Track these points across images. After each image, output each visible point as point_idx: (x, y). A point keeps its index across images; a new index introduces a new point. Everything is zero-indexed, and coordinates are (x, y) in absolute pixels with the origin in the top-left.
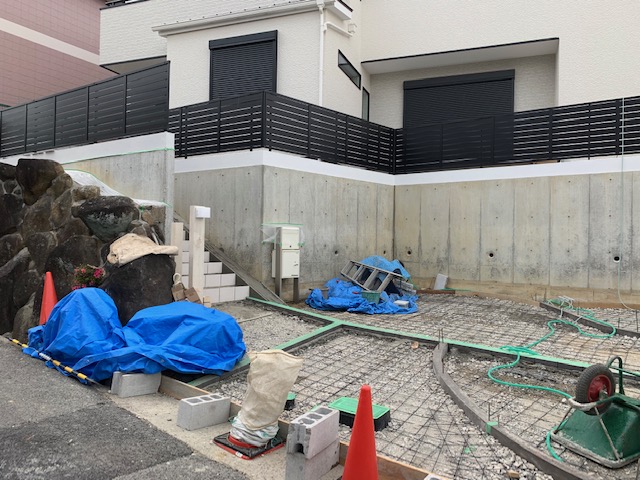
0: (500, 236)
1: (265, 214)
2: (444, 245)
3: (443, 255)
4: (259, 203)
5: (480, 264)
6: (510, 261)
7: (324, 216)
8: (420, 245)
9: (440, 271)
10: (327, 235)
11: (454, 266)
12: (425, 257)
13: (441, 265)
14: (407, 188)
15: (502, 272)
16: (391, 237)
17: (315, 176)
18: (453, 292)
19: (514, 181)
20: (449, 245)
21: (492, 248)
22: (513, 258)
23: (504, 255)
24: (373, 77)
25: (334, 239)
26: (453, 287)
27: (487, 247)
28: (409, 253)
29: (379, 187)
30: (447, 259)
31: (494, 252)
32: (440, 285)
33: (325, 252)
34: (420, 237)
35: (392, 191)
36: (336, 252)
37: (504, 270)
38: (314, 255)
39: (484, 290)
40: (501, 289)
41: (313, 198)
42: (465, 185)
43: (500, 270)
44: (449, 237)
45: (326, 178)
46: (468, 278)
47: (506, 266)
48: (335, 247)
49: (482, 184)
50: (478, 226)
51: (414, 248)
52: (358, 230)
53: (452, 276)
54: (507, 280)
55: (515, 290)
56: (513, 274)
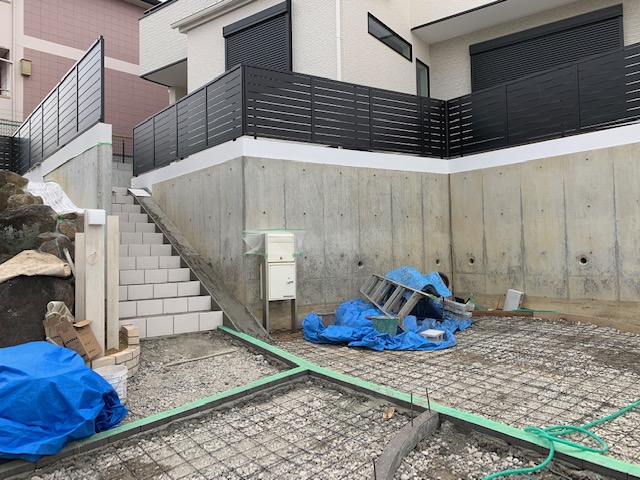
0: (596, 232)
1: (247, 219)
2: (516, 249)
3: (515, 263)
4: (241, 205)
5: (567, 273)
6: (612, 268)
7: (338, 217)
8: (485, 249)
9: (513, 286)
10: (345, 242)
11: (531, 278)
12: (492, 267)
13: (514, 276)
14: (464, 175)
15: (601, 286)
16: (447, 242)
17: (323, 167)
18: (531, 314)
19: (611, 151)
20: (523, 249)
21: (584, 251)
22: (618, 263)
23: (603, 260)
24: (432, 47)
25: (355, 247)
26: (531, 307)
27: (577, 248)
28: (472, 261)
29: (424, 178)
30: (521, 268)
31: (588, 256)
32: (512, 304)
33: (343, 264)
34: (484, 240)
35: (446, 180)
36: (360, 264)
37: (604, 282)
38: (325, 267)
39: (575, 311)
40: (600, 310)
41: (321, 195)
42: (540, 164)
43: (598, 282)
44: (522, 238)
45: (339, 170)
46: (552, 295)
47: (606, 276)
48: (357, 256)
49: (563, 160)
50: (561, 220)
51: (478, 255)
52: (393, 234)
53: (529, 293)
54: (609, 296)
55: (622, 312)
56: (618, 288)
